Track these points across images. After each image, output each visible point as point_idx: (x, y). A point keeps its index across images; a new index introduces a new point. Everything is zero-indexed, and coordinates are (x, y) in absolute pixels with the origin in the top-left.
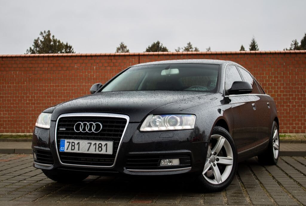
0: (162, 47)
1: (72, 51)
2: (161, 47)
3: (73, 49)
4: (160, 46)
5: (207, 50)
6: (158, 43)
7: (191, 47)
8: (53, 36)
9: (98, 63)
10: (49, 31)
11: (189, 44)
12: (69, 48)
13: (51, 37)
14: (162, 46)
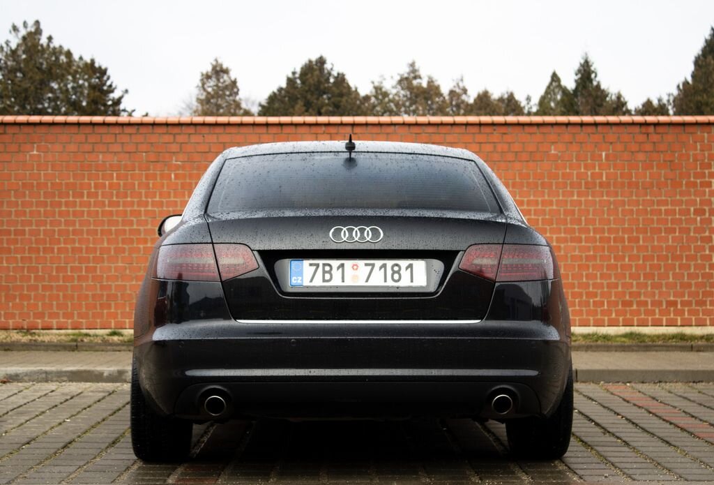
0: (335, 73)
1: (106, 81)
2: (329, 74)
3: (108, 78)
4: (326, 71)
5: (455, 84)
6: (321, 61)
7: (417, 73)
8: (50, 38)
9: (611, 143)
10: (37, 23)
11: (412, 65)
12: (98, 75)
13: (44, 41)
14: (332, 69)
